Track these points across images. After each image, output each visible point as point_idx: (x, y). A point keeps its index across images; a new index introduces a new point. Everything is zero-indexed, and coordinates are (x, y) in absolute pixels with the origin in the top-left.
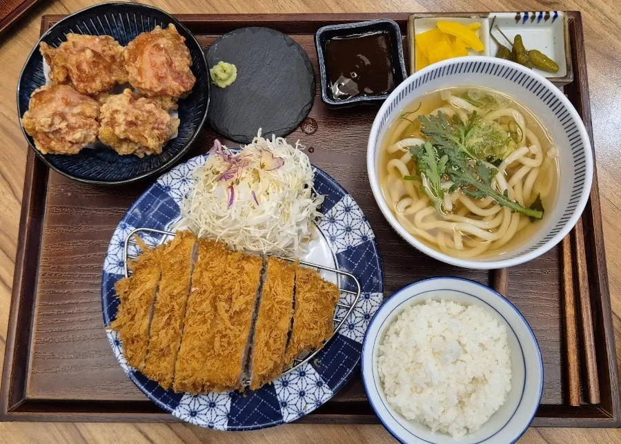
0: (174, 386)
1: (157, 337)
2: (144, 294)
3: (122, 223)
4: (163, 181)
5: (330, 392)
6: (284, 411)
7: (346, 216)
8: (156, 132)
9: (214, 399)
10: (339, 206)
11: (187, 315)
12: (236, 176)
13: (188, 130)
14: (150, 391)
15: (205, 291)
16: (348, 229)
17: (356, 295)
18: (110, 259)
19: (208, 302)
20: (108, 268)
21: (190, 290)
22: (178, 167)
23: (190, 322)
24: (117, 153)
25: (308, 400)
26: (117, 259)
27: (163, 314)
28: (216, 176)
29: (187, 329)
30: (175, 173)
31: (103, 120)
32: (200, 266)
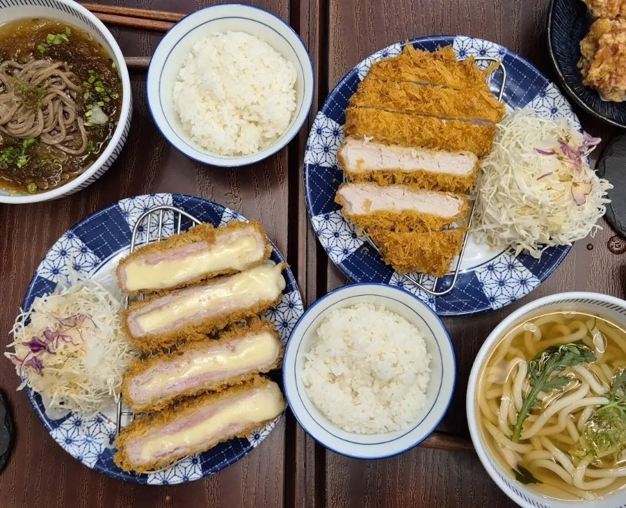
0: (352, 108)
1: (399, 89)
2: (440, 74)
3: (506, 51)
4: (552, 89)
5: (339, 261)
6: (321, 217)
7: (516, 281)
8: (607, 76)
9: (332, 151)
10: (527, 274)
11: (420, 116)
12: (566, 157)
13: (610, 112)
14: (340, 90)
15: (442, 133)
16: (502, 283)
17: (431, 290)
18: (468, 41)
19: (432, 136)
20: (458, 40)
21: (442, 118)
22: (567, 103)
23: (412, 120)
24: (582, 39)
25: (331, 240)
26: (467, 48)
27: (421, 93)
28: (564, 139)
29: (406, 117)
30: (561, 100)
31: (618, 22)
32: (468, 127)
